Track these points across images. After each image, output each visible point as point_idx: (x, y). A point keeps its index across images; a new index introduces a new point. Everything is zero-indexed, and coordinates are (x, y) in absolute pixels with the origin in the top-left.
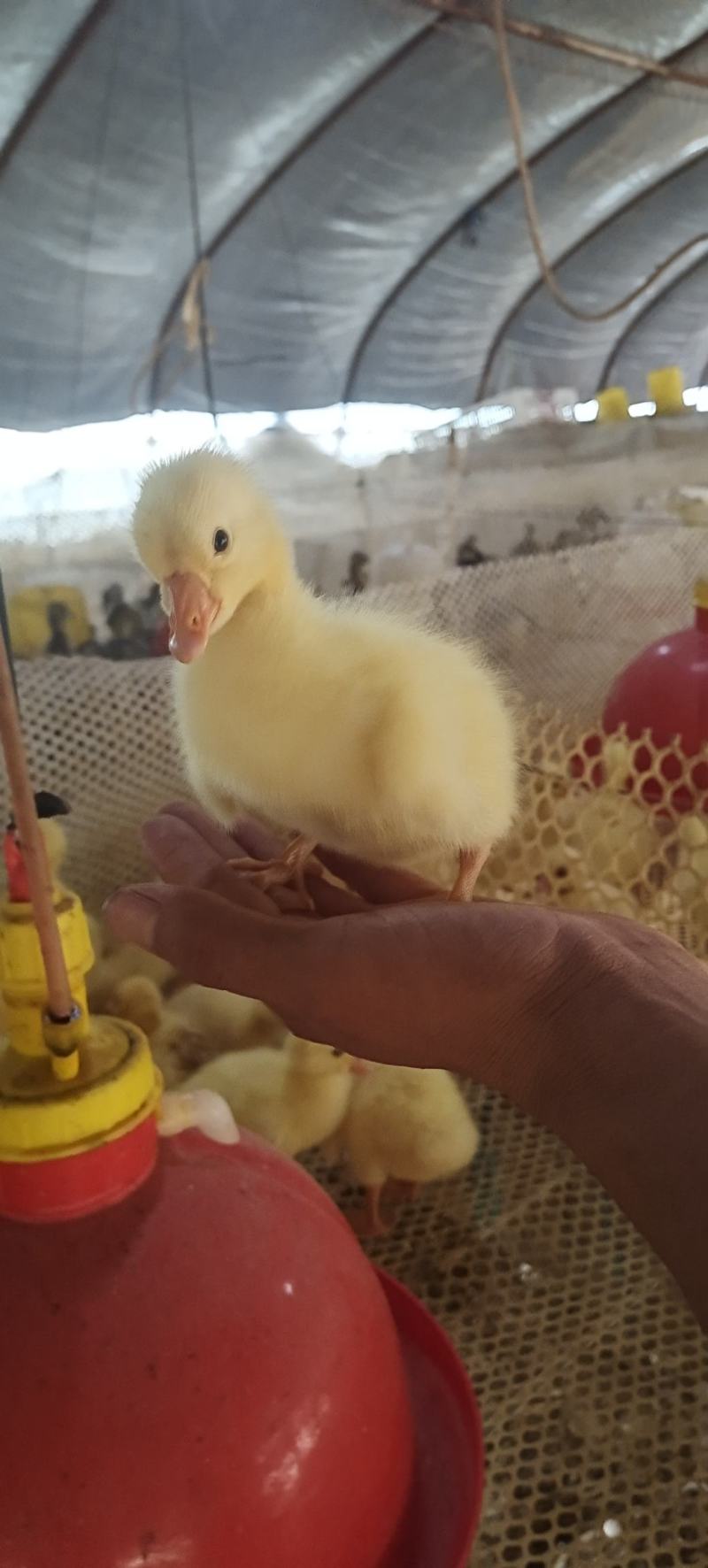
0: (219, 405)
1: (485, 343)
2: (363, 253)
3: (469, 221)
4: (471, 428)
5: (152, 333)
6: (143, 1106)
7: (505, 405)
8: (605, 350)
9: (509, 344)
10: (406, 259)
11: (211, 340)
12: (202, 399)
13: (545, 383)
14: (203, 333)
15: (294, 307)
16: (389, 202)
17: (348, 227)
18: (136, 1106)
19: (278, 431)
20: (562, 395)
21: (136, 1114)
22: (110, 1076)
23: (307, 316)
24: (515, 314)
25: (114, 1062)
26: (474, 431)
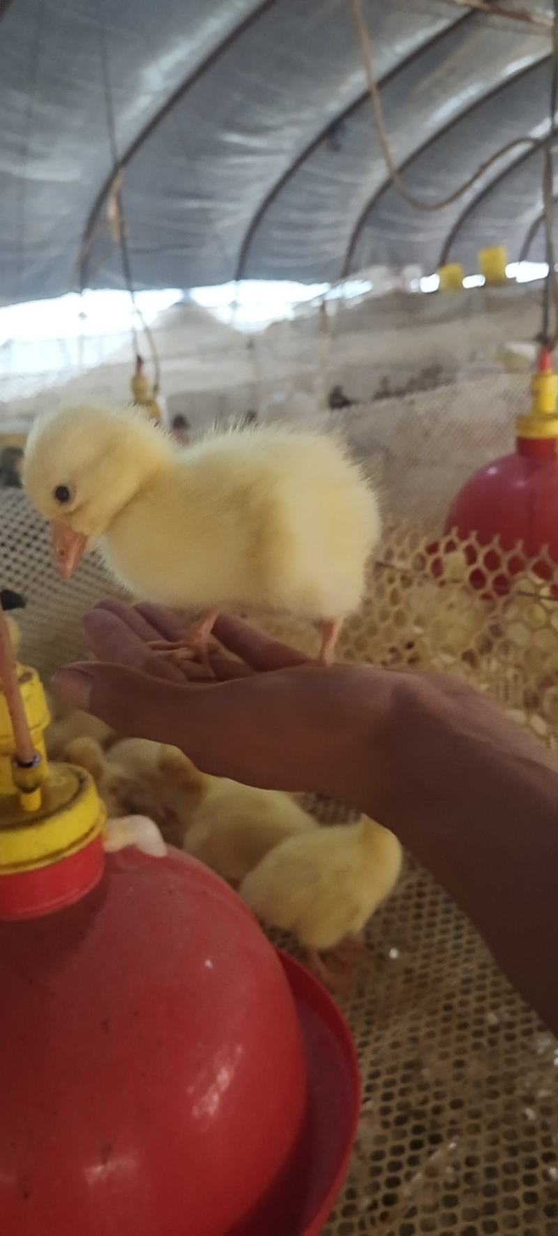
0: (135, 285)
1: (348, 230)
2: (249, 159)
3: (333, 132)
4: (339, 299)
5: (80, 228)
6: (92, 829)
7: (365, 279)
8: (443, 234)
9: (368, 231)
10: (283, 163)
11: (127, 231)
12: (121, 280)
13: (397, 261)
14: (122, 226)
15: (193, 204)
16: (268, 117)
17: (235, 138)
18: (85, 829)
19: (184, 305)
20: (412, 270)
21: (86, 835)
22: (65, 807)
23: (204, 211)
24: (372, 207)
25: (68, 797)
26: (341, 302)
